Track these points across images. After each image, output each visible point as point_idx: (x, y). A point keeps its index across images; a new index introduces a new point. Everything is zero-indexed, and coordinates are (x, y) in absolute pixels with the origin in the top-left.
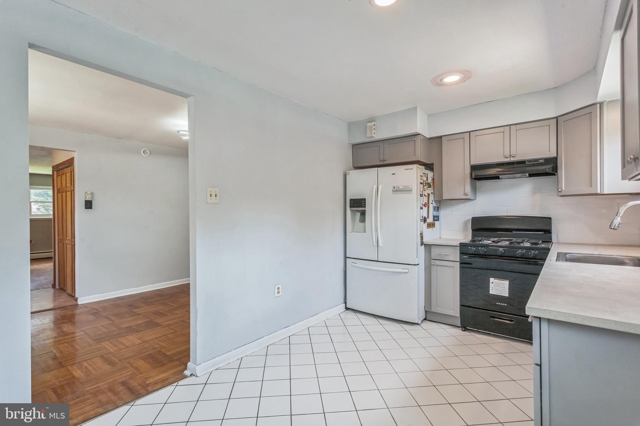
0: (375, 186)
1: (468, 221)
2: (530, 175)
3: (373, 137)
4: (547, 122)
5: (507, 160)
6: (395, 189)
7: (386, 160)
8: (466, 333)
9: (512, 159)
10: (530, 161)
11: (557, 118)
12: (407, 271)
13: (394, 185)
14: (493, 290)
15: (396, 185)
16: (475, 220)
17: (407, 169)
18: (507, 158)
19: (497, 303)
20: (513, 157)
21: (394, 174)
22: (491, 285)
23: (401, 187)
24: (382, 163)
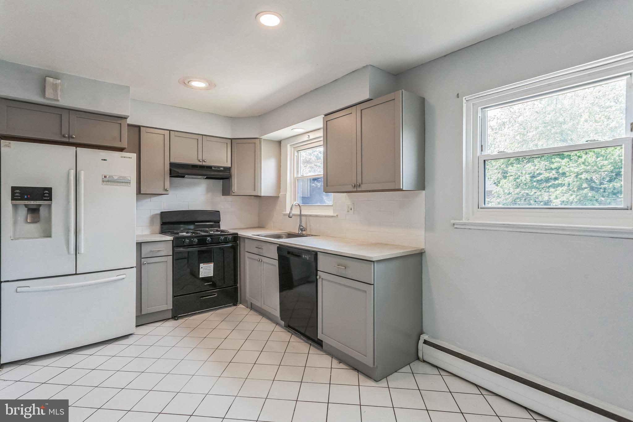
0: (73, 172)
1: (157, 214)
2: (207, 178)
3: (58, 100)
4: (226, 141)
5: (200, 163)
6: (105, 179)
7: (73, 138)
8: (180, 321)
9: (204, 164)
10: (215, 167)
11: (231, 139)
12: (124, 276)
13: (105, 174)
14: (203, 274)
15: (108, 174)
16: (163, 215)
17: (125, 157)
18: (200, 161)
19: (205, 284)
20: (204, 161)
21: (105, 160)
22: (201, 270)
23: (116, 178)
24: (66, 140)
